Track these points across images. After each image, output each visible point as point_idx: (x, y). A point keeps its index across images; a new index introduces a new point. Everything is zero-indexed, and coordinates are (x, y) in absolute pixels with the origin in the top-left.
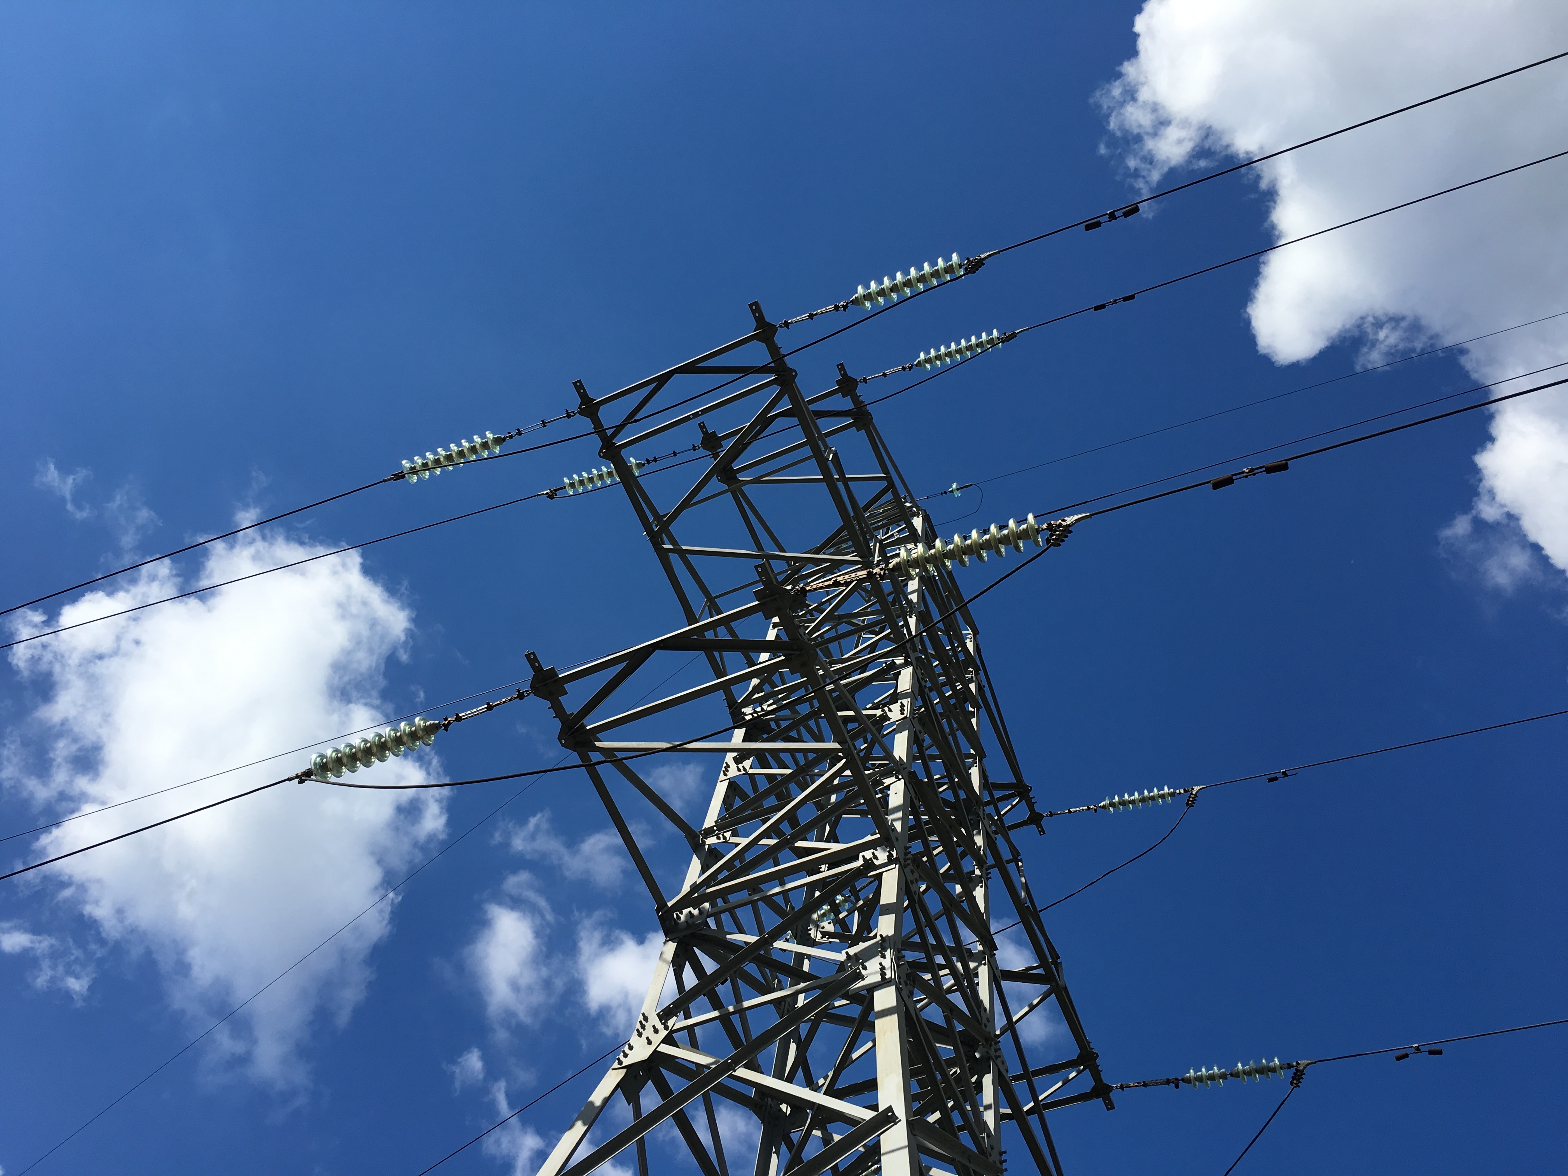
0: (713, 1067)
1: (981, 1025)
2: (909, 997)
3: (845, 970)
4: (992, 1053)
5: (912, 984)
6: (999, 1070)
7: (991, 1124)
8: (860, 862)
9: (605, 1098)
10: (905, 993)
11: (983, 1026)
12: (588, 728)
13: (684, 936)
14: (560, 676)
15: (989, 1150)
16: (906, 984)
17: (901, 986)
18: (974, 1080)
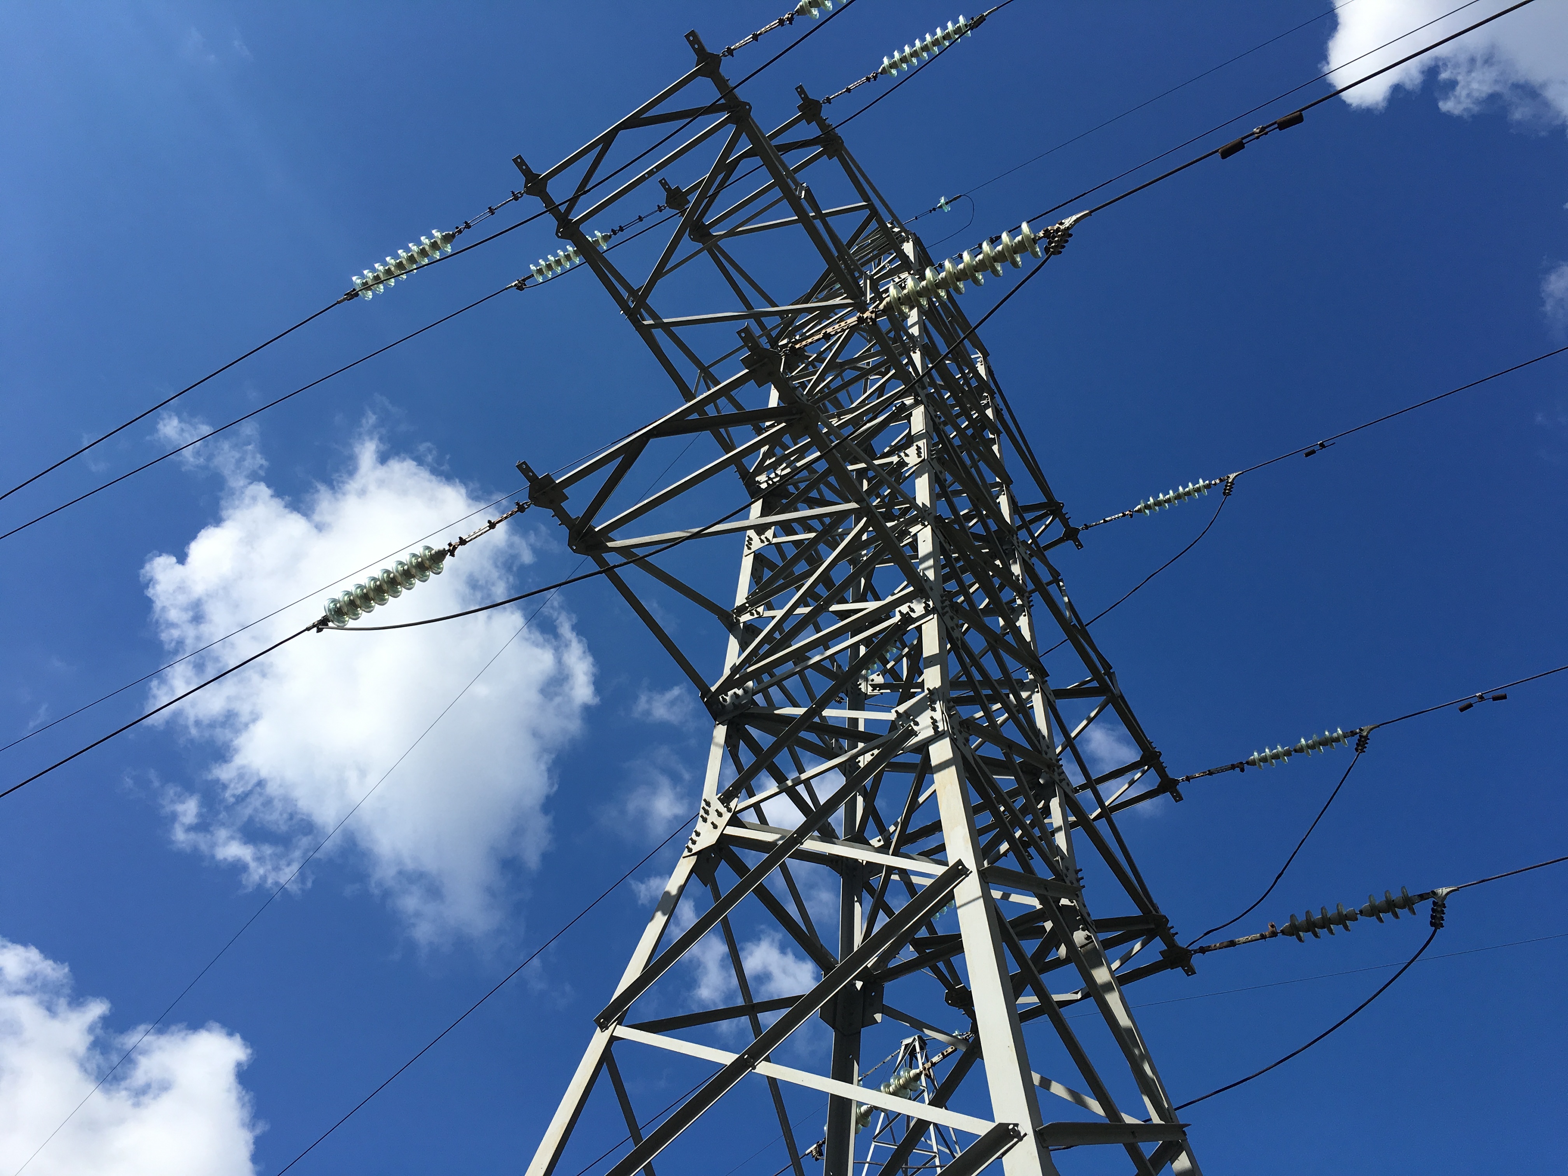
0: (780, 842)
1: (1042, 754)
2: (965, 745)
3: (897, 729)
4: (1056, 778)
5: (967, 731)
6: (1065, 792)
7: (1063, 846)
8: (898, 617)
9: (680, 886)
10: (960, 743)
11: (1044, 753)
12: (597, 530)
13: (734, 717)
14: (557, 482)
15: (1065, 871)
16: (960, 732)
17: (955, 737)
18: (1040, 806)
